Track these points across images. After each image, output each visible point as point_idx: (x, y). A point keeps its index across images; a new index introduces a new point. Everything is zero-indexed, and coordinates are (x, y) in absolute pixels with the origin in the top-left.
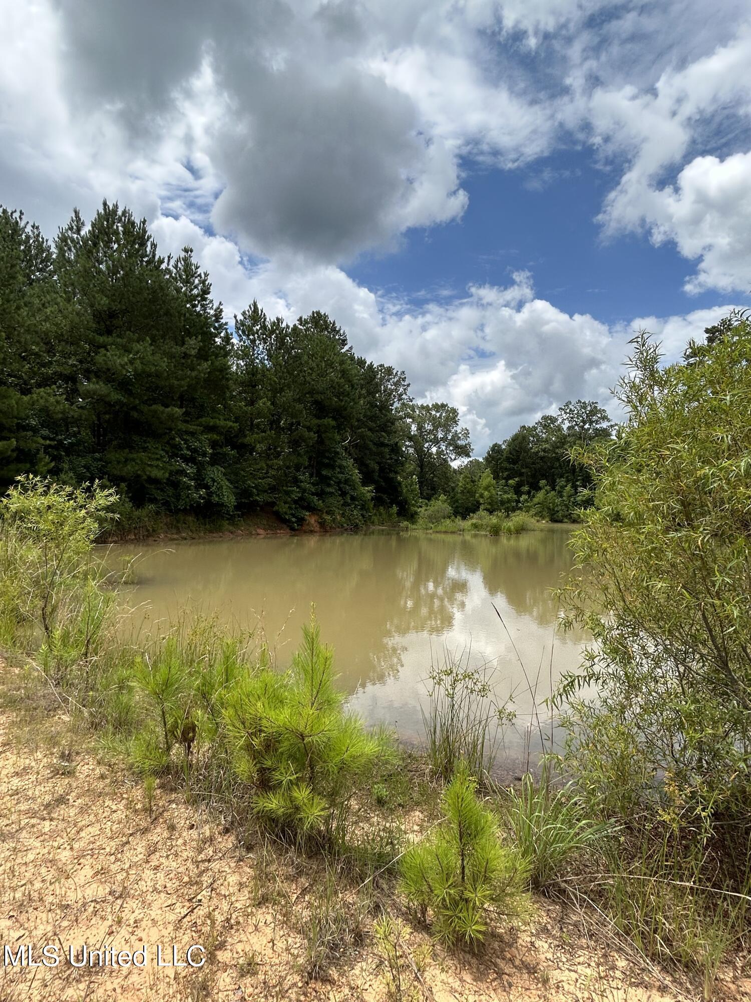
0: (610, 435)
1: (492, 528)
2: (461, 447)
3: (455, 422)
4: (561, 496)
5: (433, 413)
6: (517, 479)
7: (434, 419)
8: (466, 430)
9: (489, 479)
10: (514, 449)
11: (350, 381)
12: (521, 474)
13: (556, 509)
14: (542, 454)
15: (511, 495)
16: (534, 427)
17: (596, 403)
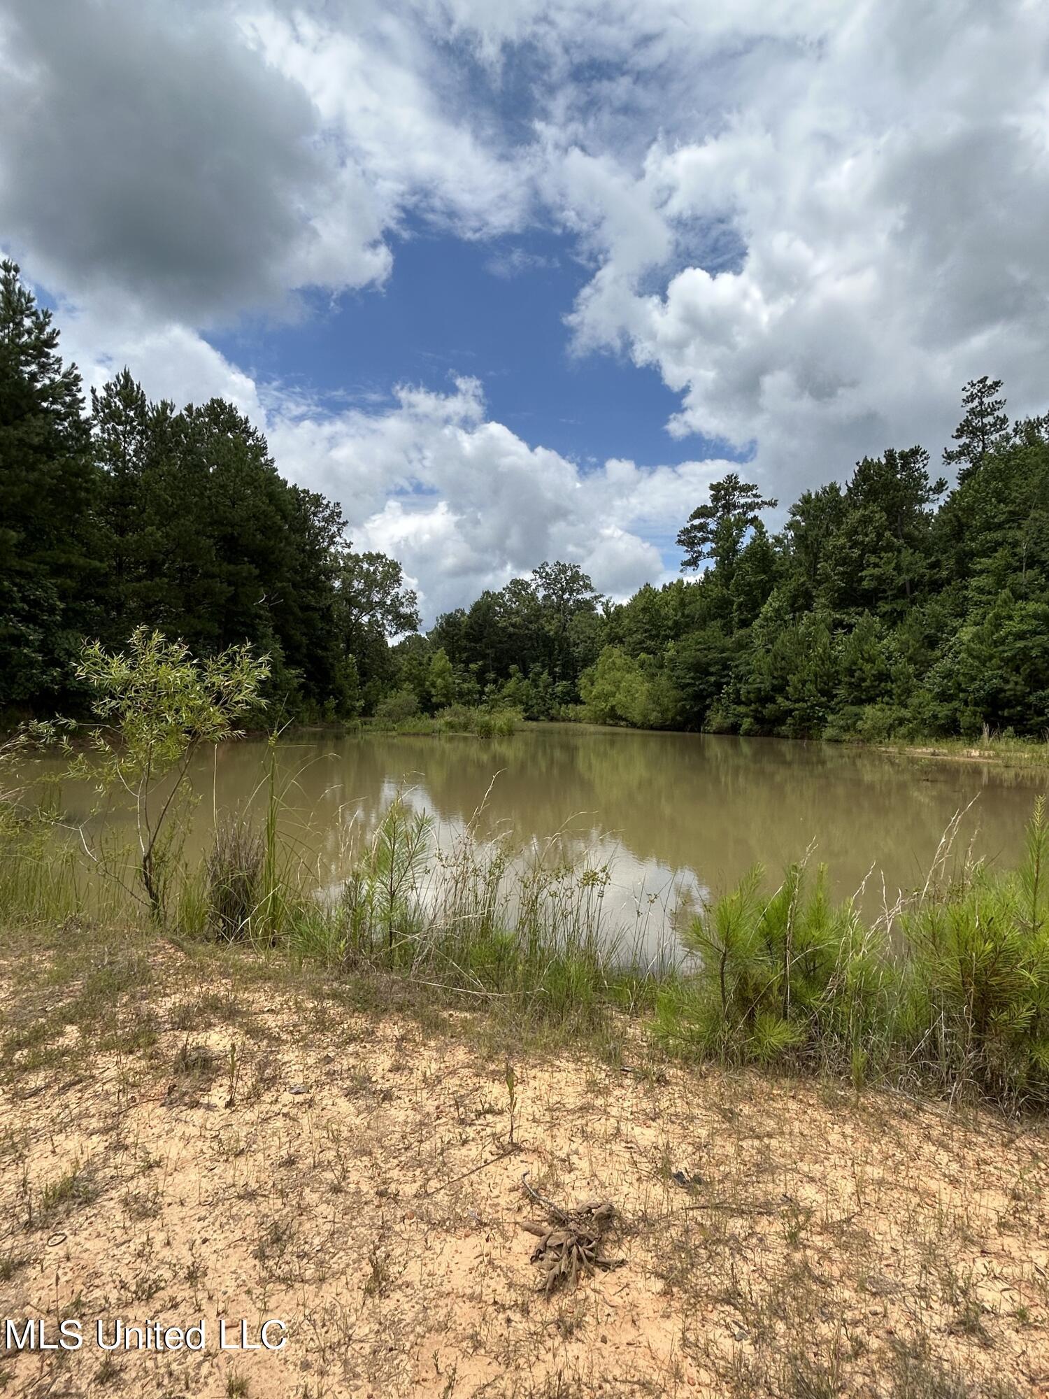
0: (594, 609)
1: (482, 727)
2: (404, 616)
3: (398, 581)
4: (537, 686)
5: (365, 566)
6: (480, 663)
7: (367, 576)
8: (412, 592)
9: (443, 662)
10: (476, 622)
11: (281, 510)
12: (484, 657)
13: (530, 703)
14: (511, 629)
15: (472, 685)
16: (500, 594)
17: (578, 567)
